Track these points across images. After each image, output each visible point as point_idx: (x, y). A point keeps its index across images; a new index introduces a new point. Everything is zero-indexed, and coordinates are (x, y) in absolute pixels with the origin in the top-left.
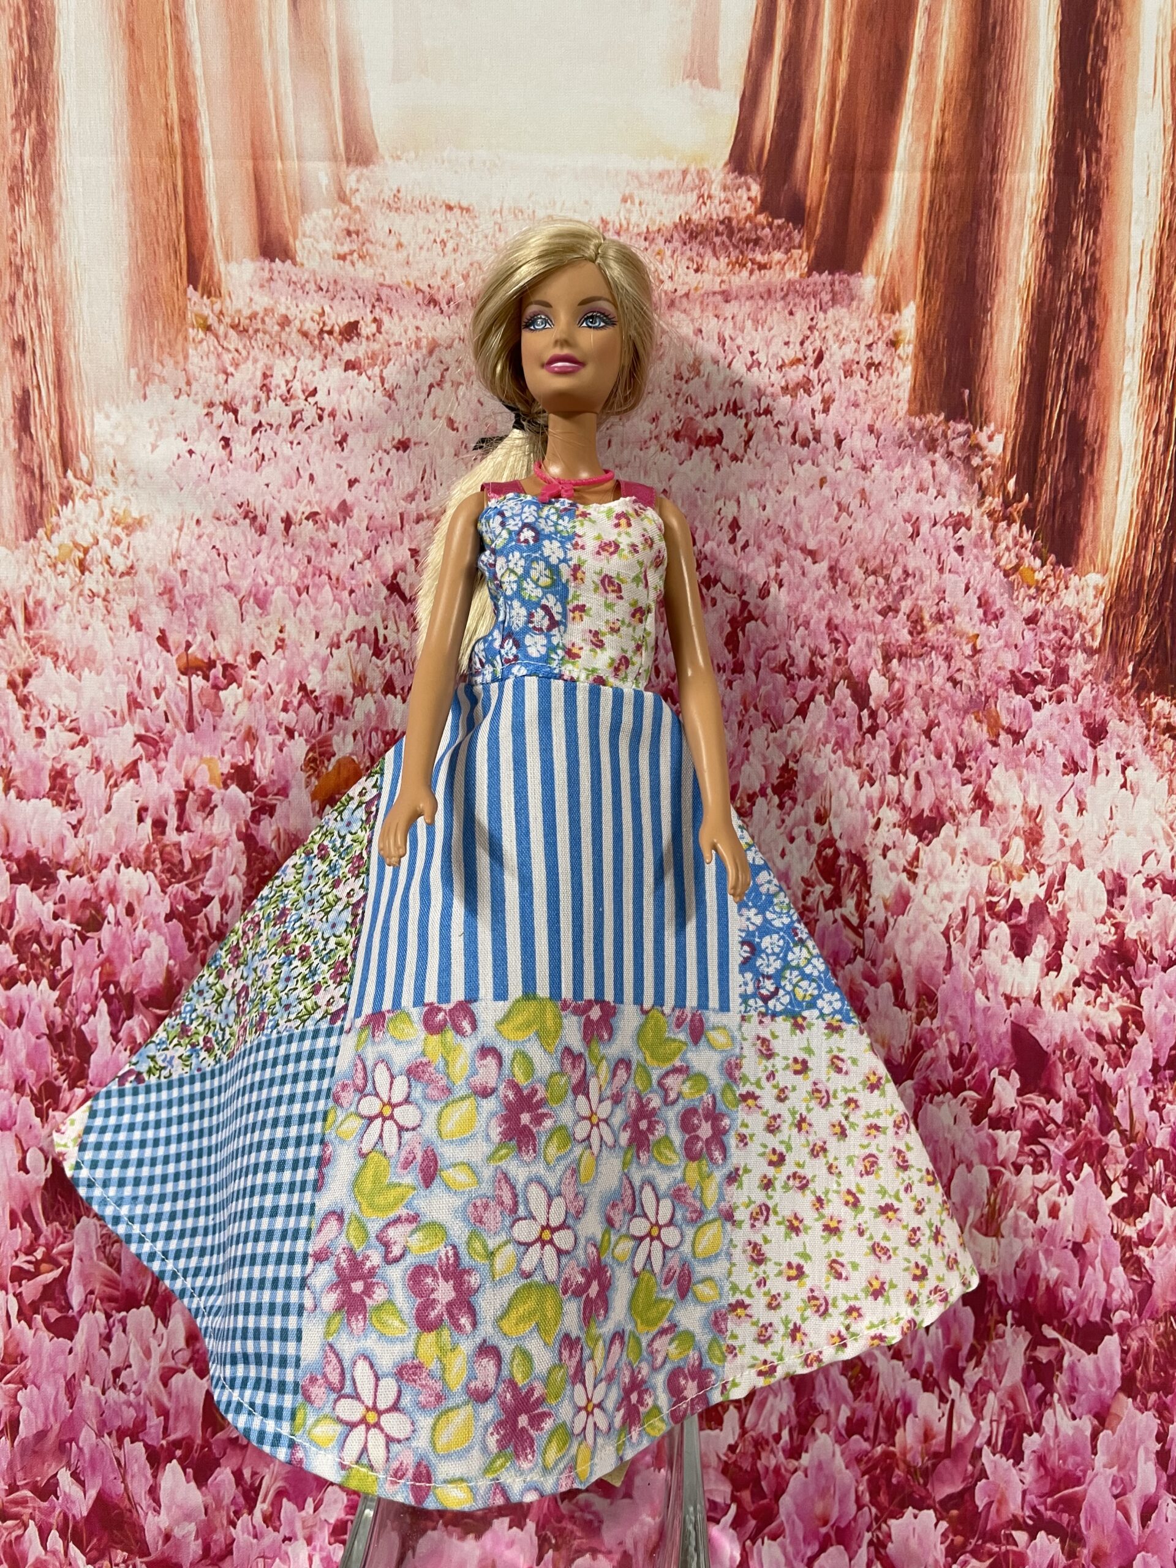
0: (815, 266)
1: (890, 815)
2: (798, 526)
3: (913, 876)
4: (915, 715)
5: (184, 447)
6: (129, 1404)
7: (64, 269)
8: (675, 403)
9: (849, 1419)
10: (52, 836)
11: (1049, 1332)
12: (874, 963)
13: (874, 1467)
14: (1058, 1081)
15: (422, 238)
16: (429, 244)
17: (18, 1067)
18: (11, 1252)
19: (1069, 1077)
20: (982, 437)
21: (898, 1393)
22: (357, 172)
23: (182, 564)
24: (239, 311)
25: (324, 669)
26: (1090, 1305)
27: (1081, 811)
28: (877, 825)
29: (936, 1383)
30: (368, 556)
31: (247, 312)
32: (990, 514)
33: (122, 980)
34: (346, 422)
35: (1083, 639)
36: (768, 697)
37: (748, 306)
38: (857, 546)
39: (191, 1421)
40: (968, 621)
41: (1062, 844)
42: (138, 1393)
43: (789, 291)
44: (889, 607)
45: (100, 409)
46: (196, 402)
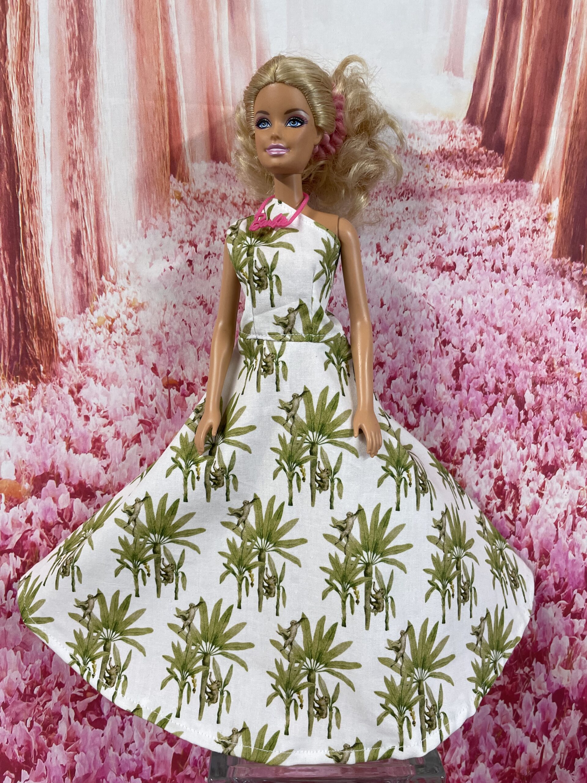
0: (509, 176)
1: (531, 464)
2: (493, 315)
3: (541, 495)
4: (547, 413)
5: (167, 265)
6: (134, 760)
7: (100, 163)
8: (431, 248)
9: (494, 756)
10: (93, 473)
12: (519, 538)
13: (504, 777)
18: (71, 687)
21: (518, 743)
23: (166, 329)
24: (199, 190)
28: (525, 470)
29: (537, 738)
31: (203, 191)
36: (473, 403)
37: (472, 197)
38: (523, 326)
39: (166, 768)
40: (576, 366)
42: (138, 755)
43: (494, 189)
44: (537, 358)
45: (120, 242)
46: (174, 240)
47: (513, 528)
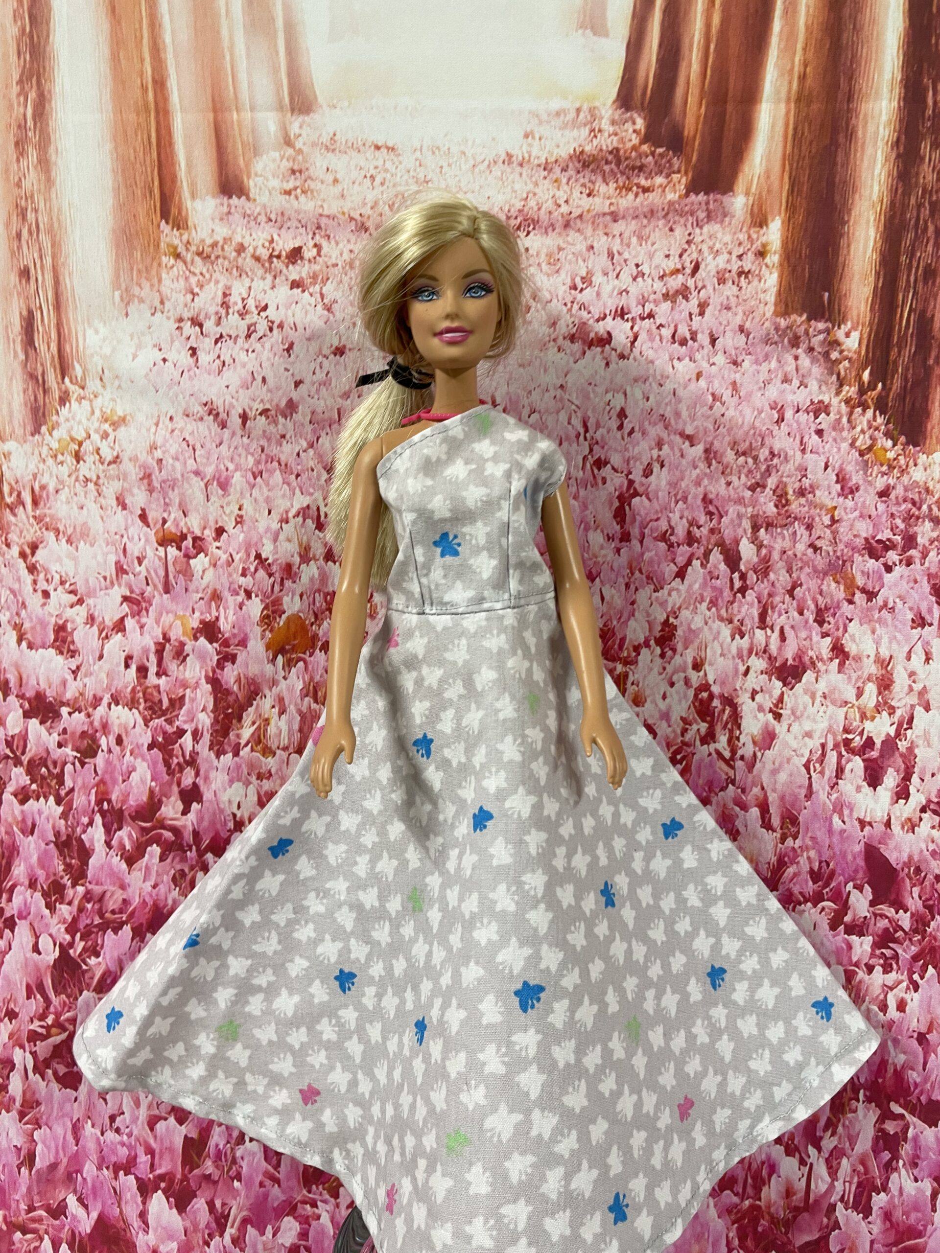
0: (693, 188)
1: (758, 664)
2: (678, 414)
3: (778, 717)
4: (780, 577)
5: (159, 356)
6: (123, 1144)
7: (60, 210)
8: (570, 310)
10: (56, 680)
11: (896, 1109)
12: (743, 791)
13: (742, 1218)
14: (906, 894)
15: (355, 174)
16: (361, 178)
17: (32, 868)
18: (27, 1018)
19: (916, 891)
20: (840, 334)
21: (764, 1157)
22: (300, 119)
23: (158, 454)
24: (203, 241)
25: (275, 540)
26: (933, 1086)
27: (928, 660)
28: (746, 673)
30: (311, 446)
31: (209, 242)
32: (847, 401)
33: (114, 797)
34: (292, 332)
35: (930, 509)
36: (651, 562)
37: (633, 225)
38: (729, 430)
39: (173, 1160)
40: (828, 494)
41: (911, 689)
42: (130, 1135)
43: (670, 212)
44: (758, 485)
45: (90, 326)
46: (168, 318)
47: (731, 773)
